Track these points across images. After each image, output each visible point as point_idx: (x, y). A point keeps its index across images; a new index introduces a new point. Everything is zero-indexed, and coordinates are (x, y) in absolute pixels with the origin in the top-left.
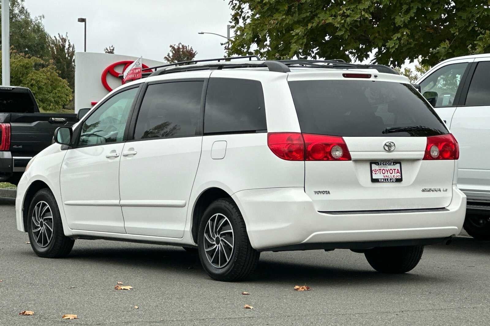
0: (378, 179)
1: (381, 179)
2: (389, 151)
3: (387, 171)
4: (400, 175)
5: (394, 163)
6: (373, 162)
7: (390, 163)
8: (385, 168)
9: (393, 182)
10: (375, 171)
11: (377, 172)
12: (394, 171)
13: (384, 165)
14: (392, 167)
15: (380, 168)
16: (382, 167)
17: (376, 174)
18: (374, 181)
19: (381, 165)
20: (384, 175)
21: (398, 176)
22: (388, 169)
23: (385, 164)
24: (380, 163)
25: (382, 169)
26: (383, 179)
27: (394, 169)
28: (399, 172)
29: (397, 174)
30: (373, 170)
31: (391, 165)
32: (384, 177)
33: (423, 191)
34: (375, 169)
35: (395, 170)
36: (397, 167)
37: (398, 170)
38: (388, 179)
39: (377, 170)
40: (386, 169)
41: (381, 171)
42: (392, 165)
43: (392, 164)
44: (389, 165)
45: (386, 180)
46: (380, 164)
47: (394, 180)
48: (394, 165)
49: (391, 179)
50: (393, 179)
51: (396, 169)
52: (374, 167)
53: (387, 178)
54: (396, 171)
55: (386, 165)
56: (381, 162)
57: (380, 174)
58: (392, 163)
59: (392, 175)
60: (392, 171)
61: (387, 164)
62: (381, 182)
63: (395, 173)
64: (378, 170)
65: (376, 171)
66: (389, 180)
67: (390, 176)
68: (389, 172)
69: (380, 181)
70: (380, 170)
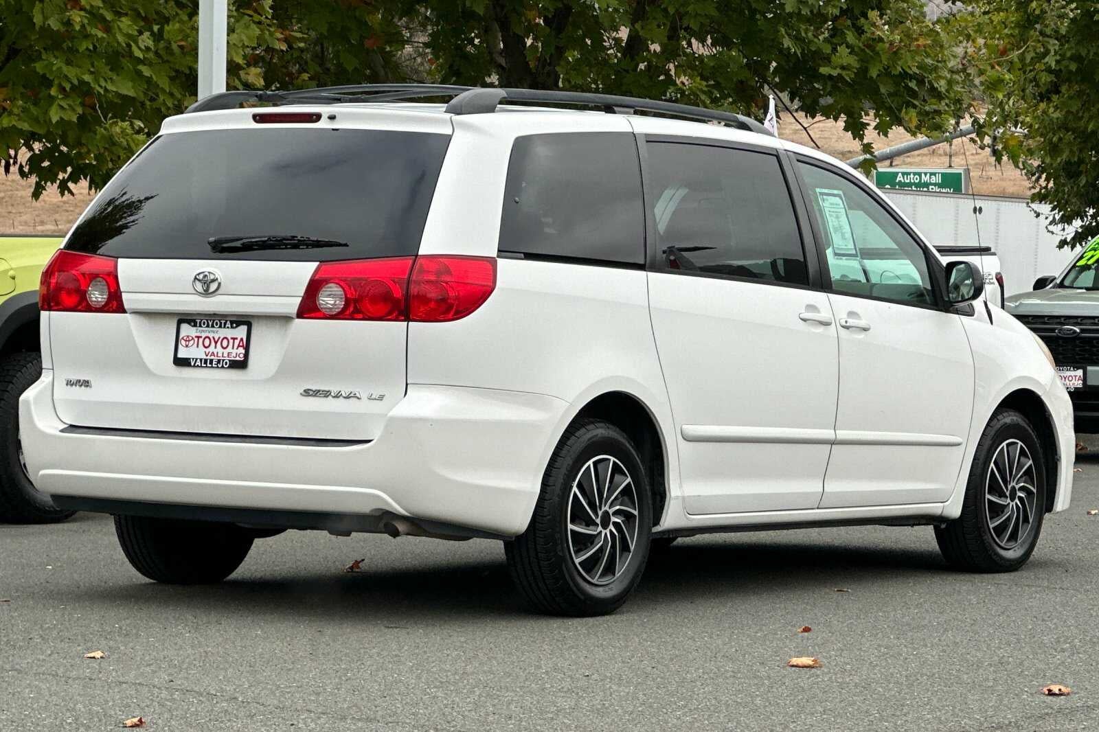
0: (190, 359)
1: (197, 359)
2: (207, 293)
3: (216, 343)
4: (243, 351)
5: (232, 323)
6: (186, 319)
7: (223, 322)
8: (211, 335)
9: (223, 367)
10: (186, 341)
11: (192, 342)
12: (231, 341)
13: (208, 326)
14: (228, 332)
15: (199, 334)
16: (204, 332)
17: (187, 346)
18: (181, 362)
19: (200, 326)
20: (207, 350)
21: (237, 353)
22: (219, 338)
23: (210, 323)
24: (198, 321)
25: (204, 335)
26: (201, 360)
27: (232, 338)
28: (243, 346)
29: (237, 349)
30: (183, 338)
31: (224, 327)
32: (207, 356)
33: (307, 393)
34: (188, 337)
35: (234, 339)
36: (241, 332)
37: (242, 340)
38: (211, 361)
39: (190, 338)
40: (214, 338)
41: (201, 340)
42: (228, 327)
43: (228, 324)
44: (220, 327)
45: (207, 363)
46: (200, 323)
47: (226, 363)
48: (232, 327)
49: (219, 361)
50: (223, 360)
51: (237, 339)
52: (186, 330)
53: (212, 357)
54: (237, 342)
55: (213, 326)
56: (202, 320)
57: (198, 346)
58: (228, 322)
59: (226, 352)
60: (228, 341)
61: (217, 324)
62: (194, 366)
63: (233, 348)
64: (193, 338)
65: (189, 341)
66: (214, 363)
67: (220, 355)
68: (219, 343)
69: (192, 364)
70: (198, 337)
